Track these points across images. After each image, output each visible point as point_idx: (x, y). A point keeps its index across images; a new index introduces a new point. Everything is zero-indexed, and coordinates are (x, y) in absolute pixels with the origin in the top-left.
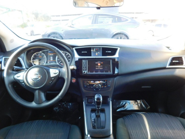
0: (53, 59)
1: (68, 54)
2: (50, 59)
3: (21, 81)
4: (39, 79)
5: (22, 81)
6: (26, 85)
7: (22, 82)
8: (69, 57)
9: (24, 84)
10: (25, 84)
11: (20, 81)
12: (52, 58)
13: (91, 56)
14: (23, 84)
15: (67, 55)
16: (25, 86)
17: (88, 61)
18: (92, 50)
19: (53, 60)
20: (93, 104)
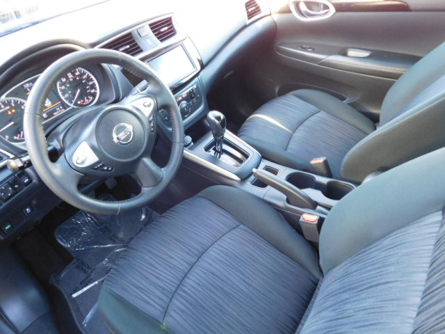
5: (101, 164)
9: (108, 169)
11: (94, 168)
14: (105, 168)
16: (112, 169)
19: (52, 104)
20: (192, 144)
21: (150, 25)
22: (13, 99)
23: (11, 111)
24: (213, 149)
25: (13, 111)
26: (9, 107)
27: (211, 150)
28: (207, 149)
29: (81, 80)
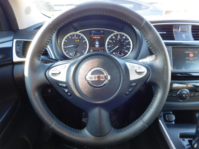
0: (99, 44)
1: (126, 37)
2: (95, 44)
3: (60, 85)
4: (105, 83)
5: (64, 85)
6: (72, 94)
7: (64, 87)
8: (127, 41)
9: (68, 92)
10: (70, 90)
11: (58, 85)
12: (97, 43)
13: (174, 39)
14: (66, 91)
15: (124, 39)
16: (70, 96)
17: (172, 48)
18: (174, 30)
19: (99, 47)
20: (173, 123)
21: (193, 26)
22: (82, 35)
23: (77, 40)
24: (189, 141)
25: (78, 41)
26: (77, 38)
27: (187, 140)
28: (183, 136)
29: (123, 42)
